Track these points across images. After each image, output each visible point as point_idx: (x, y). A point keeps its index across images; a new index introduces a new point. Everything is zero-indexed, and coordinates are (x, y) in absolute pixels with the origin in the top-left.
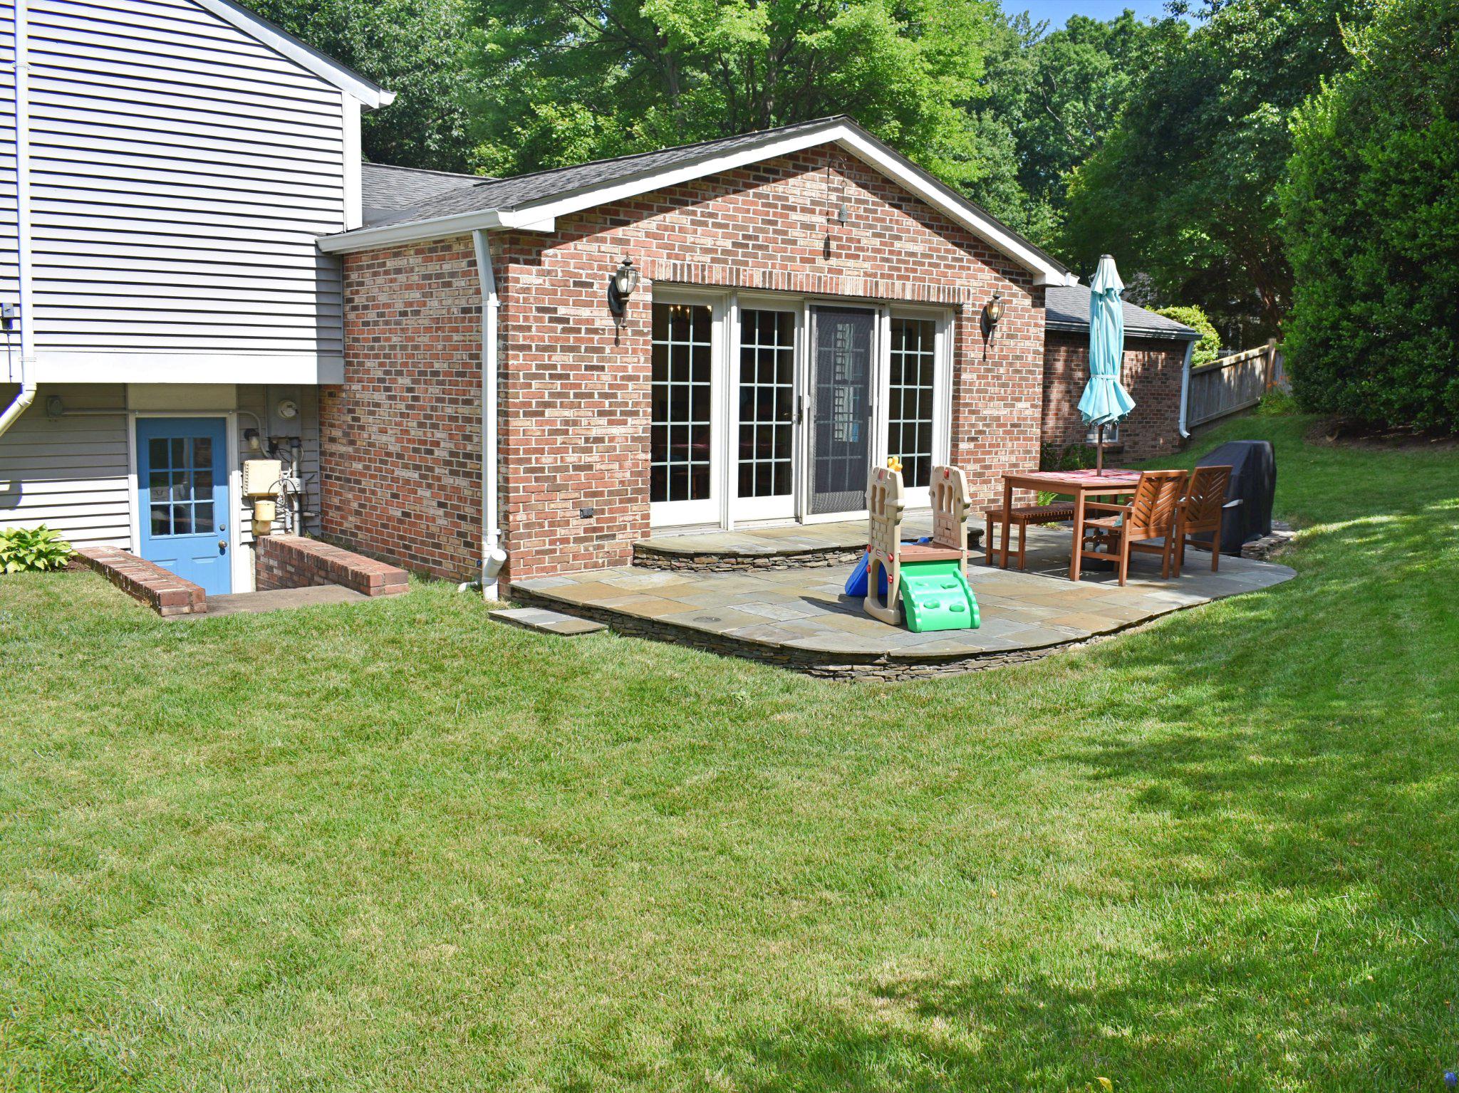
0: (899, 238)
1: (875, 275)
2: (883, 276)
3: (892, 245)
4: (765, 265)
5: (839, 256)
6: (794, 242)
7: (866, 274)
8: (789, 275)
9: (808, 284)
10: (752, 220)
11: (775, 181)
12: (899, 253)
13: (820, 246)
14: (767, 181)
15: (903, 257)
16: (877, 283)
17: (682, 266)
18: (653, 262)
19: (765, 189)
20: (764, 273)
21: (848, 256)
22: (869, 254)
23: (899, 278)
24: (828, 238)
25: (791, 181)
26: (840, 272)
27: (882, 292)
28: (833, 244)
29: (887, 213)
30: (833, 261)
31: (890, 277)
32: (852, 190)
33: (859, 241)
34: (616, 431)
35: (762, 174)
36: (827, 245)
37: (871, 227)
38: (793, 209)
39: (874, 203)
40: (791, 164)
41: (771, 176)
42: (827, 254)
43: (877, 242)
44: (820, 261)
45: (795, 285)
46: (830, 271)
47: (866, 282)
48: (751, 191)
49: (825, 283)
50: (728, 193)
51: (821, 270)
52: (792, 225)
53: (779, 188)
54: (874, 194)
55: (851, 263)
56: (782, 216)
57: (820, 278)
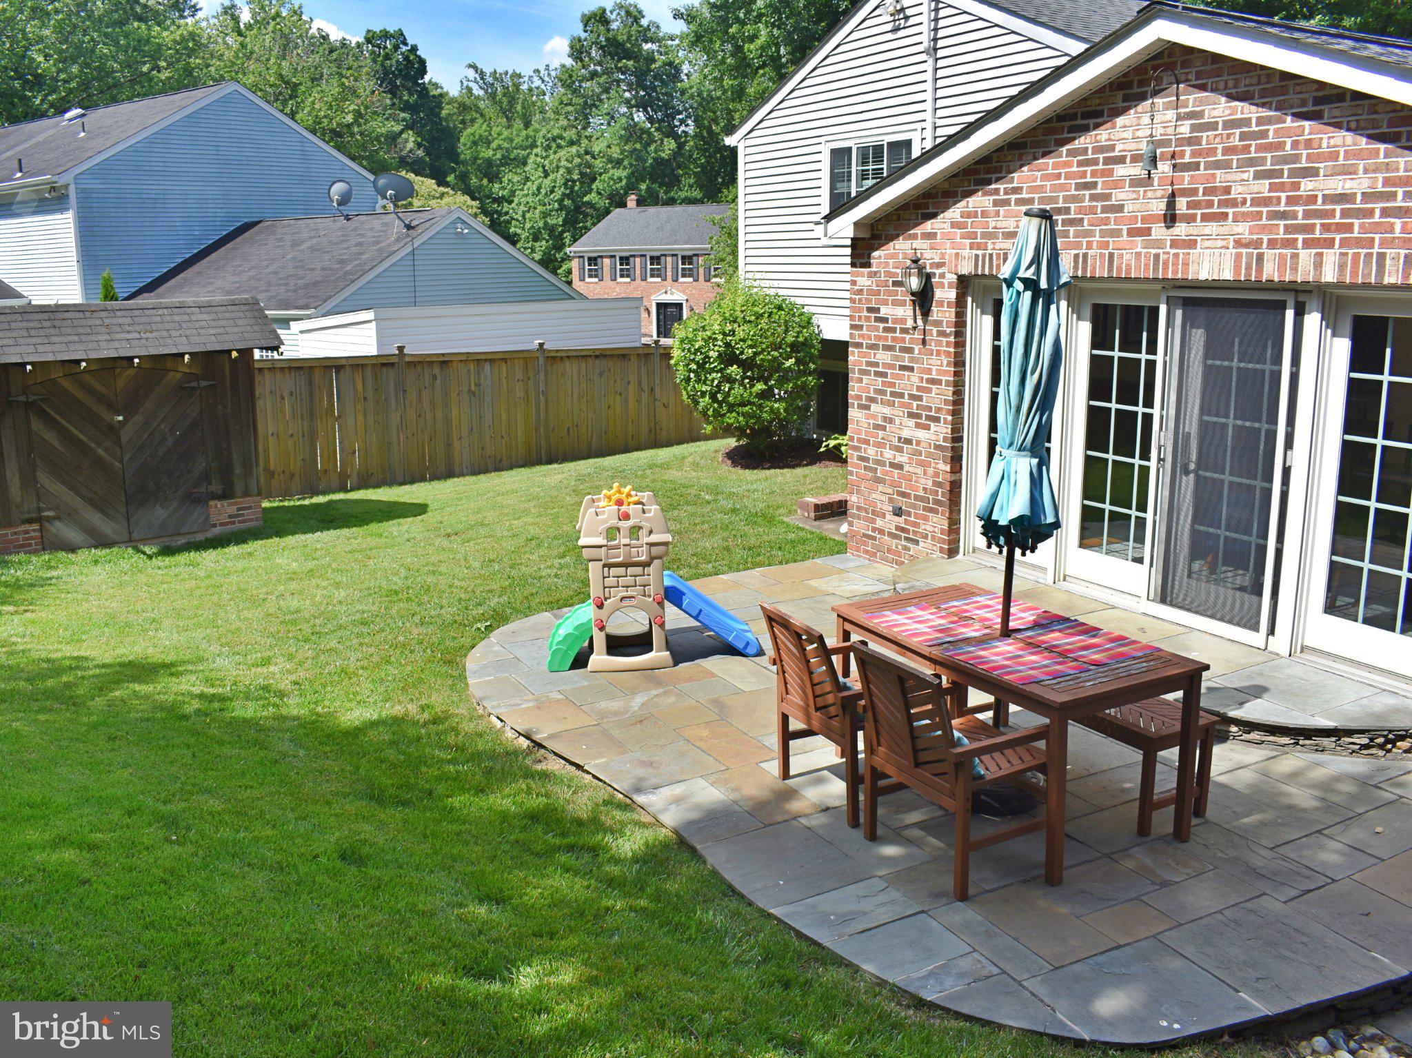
0: (1311, 173)
1: (1257, 244)
2: (1272, 244)
3: (1296, 186)
4: (1078, 245)
5: (1190, 219)
6: (1120, 208)
7: (1239, 243)
8: (1111, 255)
9: (1138, 268)
10: (1062, 188)
11: (1097, 126)
12: (1312, 199)
13: (1159, 207)
14: (1085, 129)
15: (1319, 205)
16: (1260, 257)
17: (984, 256)
18: (957, 254)
19: (1083, 141)
20: (1076, 256)
21: (1205, 218)
22: (1247, 208)
23: (1307, 244)
24: (1173, 195)
25: (1120, 121)
26: (1192, 244)
27: (1270, 272)
28: (1182, 204)
29: (1288, 132)
30: (1181, 229)
31: (1291, 243)
32: (1219, 108)
33: (1227, 190)
34: (921, 434)
35: (1080, 122)
36: (1171, 204)
37: (1252, 162)
38: (1121, 160)
39: (1260, 121)
40: (1120, 95)
41: (1091, 122)
42: (1170, 218)
43: (1263, 187)
44: (1159, 231)
45: (1119, 269)
46: (1174, 244)
47: (1238, 256)
48: (1064, 149)
49: (1166, 263)
50: (1035, 159)
51: (1159, 244)
52: (1118, 184)
53: (1102, 135)
54: (1263, 105)
55: (1212, 228)
56: (1104, 173)
57: (1157, 256)
